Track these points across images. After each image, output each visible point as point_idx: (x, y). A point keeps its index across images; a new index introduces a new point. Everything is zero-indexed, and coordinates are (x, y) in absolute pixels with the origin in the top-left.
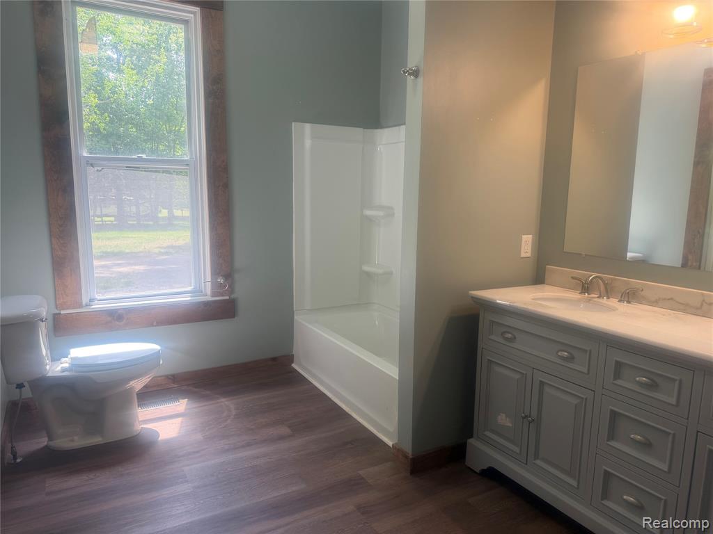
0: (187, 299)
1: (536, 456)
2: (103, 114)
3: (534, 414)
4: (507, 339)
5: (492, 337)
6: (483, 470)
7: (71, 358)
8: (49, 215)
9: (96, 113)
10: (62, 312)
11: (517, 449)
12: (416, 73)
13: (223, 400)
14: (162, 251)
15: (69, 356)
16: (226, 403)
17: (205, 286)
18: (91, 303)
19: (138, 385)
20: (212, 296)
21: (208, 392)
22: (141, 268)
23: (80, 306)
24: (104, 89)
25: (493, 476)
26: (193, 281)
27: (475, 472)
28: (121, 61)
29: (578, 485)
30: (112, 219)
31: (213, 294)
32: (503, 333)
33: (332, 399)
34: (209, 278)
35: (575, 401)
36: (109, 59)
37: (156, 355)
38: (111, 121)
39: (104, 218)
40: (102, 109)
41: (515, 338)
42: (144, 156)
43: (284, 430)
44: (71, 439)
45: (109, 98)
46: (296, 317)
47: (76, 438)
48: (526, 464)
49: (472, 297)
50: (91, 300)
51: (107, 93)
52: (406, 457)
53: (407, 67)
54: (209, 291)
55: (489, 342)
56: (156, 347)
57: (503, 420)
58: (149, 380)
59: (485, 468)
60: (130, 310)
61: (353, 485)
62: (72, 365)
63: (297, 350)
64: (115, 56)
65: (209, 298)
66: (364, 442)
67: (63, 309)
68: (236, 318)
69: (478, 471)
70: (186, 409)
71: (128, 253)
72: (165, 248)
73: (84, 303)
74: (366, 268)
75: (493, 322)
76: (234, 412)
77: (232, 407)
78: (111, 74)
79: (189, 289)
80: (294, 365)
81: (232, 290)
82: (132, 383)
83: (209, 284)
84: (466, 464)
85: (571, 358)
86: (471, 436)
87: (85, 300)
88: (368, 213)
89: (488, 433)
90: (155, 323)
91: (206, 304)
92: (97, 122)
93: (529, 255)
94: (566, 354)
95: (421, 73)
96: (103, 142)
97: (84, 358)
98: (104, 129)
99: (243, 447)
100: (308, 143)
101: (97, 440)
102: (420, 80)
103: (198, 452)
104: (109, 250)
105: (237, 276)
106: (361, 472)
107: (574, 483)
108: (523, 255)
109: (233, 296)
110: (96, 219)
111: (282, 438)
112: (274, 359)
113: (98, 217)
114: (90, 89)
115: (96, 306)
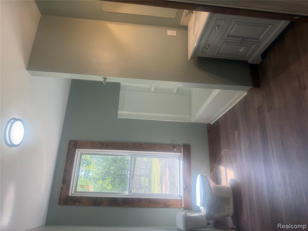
0: (181, 162)
1: (258, 39)
2: (105, 179)
3: (240, 39)
4: (209, 47)
5: (208, 52)
6: (262, 58)
7: (200, 206)
8: (148, 207)
9: (105, 182)
10: (183, 206)
11: (254, 46)
12: (105, 79)
13: (222, 153)
14: (161, 162)
15: (199, 206)
16: (223, 152)
17: (177, 155)
18: (181, 196)
19: (212, 184)
20: (181, 153)
21: (218, 158)
22: (167, 171)
23: (181, 200)
24: (96, 178)
25: (264, 55)
26: (175, 159)
27: (262, 61)
28: (85, 170)
29: (271, 25)
30: (146, 179)
31: (181, 152)
32: (206, 48)
33: (227, 111)
34: (174, 153)
35: (236, 25)
36: (85, 174)
37: (202, 176)
38: (108, 176)
39: (146, 182)
40: (104, 179)
41: (208, 45)
42: (129, 172)
43: (236, 133)
44: (230, 209)
45: (100, 176)
46: (192, 122)
47: (230, 207)
48: (261, 42)
49: (191, 59)
50: (180, 196)
51: (98, 177)
52: (253, 89)
53: (103, 81)
54: (179, 154)
55: (209, 54)
56: (199, 176)
57: (242, 50)
58: (211, 180)
59: (261, 57)
60: (185, 183)
61: (260, 111)
62: (203, 206)
63: (206, 122)
64: (83, 172)
65: (182, 154)
66: (245, 103)
67: (182, 206)
68: (190, 145)
69: (262, 60)
70: (224, 167)
71: (161, 175)
72: (160, 161)
73: (181, 199)
74: (175, 92)
75: (201, 51)
76: (227, 150)
77: (225, 150)
78: (90, 174)
79: (178, 160)
80: (212, 124)
81: (179, 145)
82: (212, 186)
83: (177, 154)
84: (258, 64)
85: (218, 26)
86: (248, 61)
87: (179, 198)
88: (153, 90)
89: (247, 56)
90: (190, 175)
91: (184, 155)
92: (108, 181)
93: (175, 32)
94: (217, 27)
95: (105, 77)
96: (116, 180)
97: (201, 201)
98: (111, 179)
99: (240, 149)
100: (125, 112)
101: (231, 200)
102: (107, 77)
103: (240, 166)
104: (159, 182)
105: (175, 143)
106: (256, 107)
107: (270, 26)
108: (175, 35)
109: (182, 145)
110: (146, 185)
111: (239, 135)
112: (208, 131)
113: (145, 184)
114: (96, 183)
115: (182, 195)
